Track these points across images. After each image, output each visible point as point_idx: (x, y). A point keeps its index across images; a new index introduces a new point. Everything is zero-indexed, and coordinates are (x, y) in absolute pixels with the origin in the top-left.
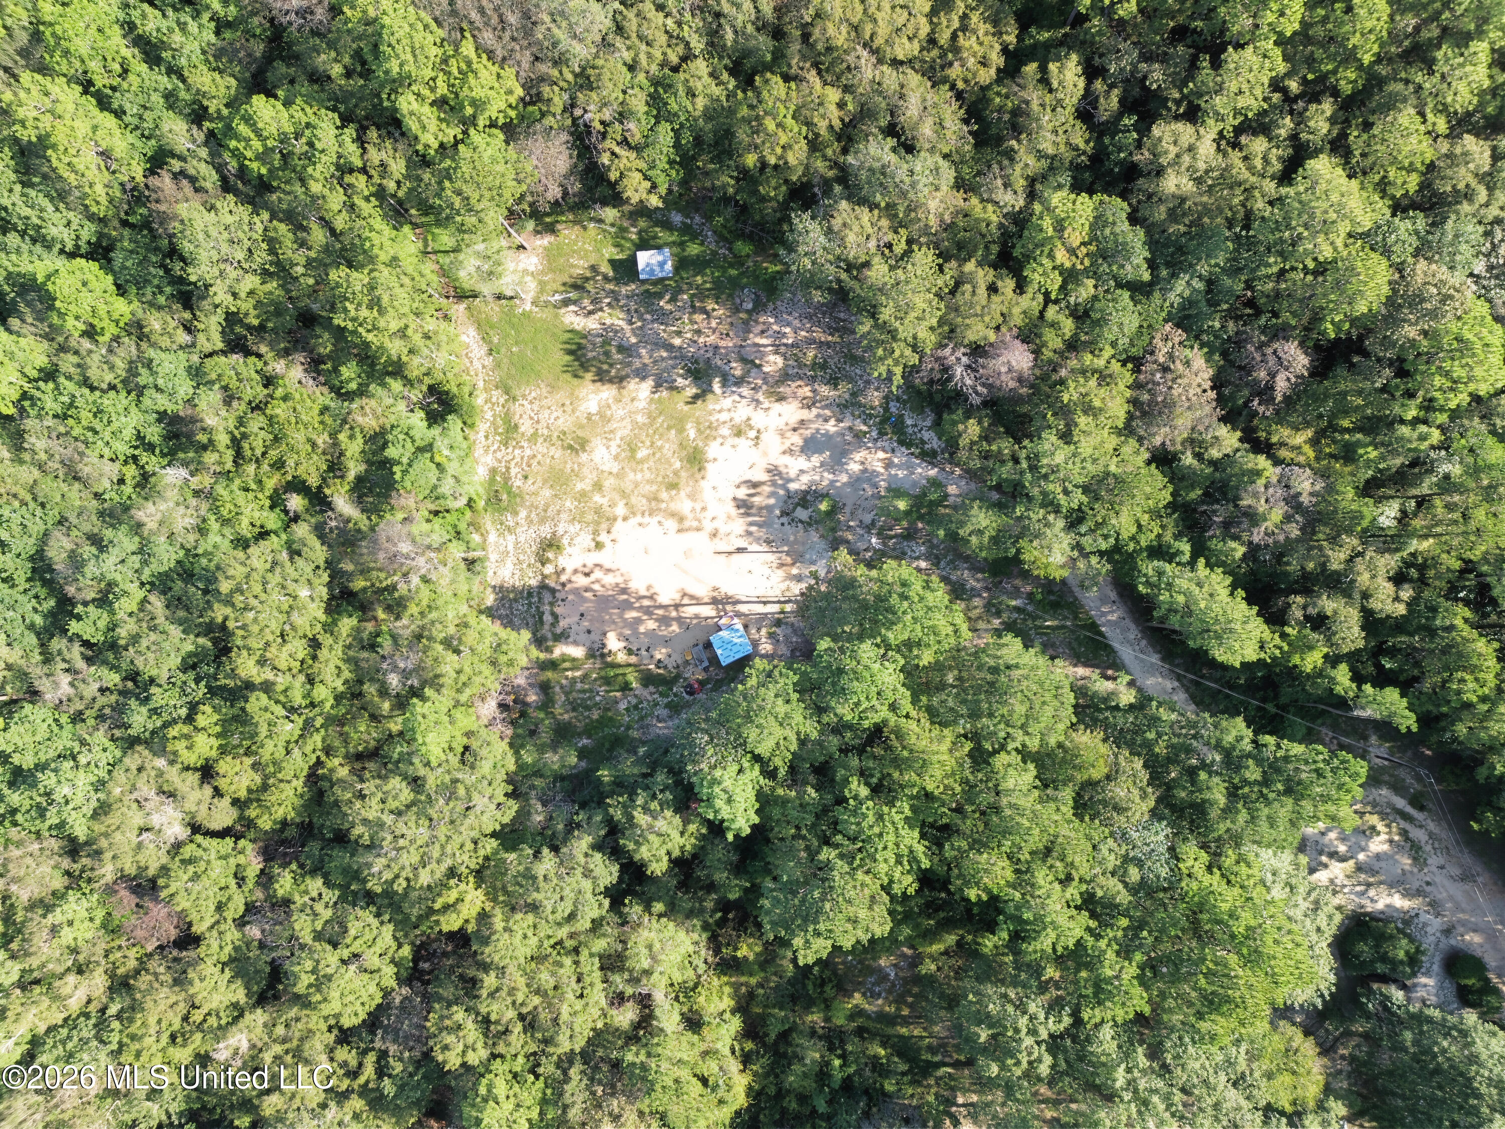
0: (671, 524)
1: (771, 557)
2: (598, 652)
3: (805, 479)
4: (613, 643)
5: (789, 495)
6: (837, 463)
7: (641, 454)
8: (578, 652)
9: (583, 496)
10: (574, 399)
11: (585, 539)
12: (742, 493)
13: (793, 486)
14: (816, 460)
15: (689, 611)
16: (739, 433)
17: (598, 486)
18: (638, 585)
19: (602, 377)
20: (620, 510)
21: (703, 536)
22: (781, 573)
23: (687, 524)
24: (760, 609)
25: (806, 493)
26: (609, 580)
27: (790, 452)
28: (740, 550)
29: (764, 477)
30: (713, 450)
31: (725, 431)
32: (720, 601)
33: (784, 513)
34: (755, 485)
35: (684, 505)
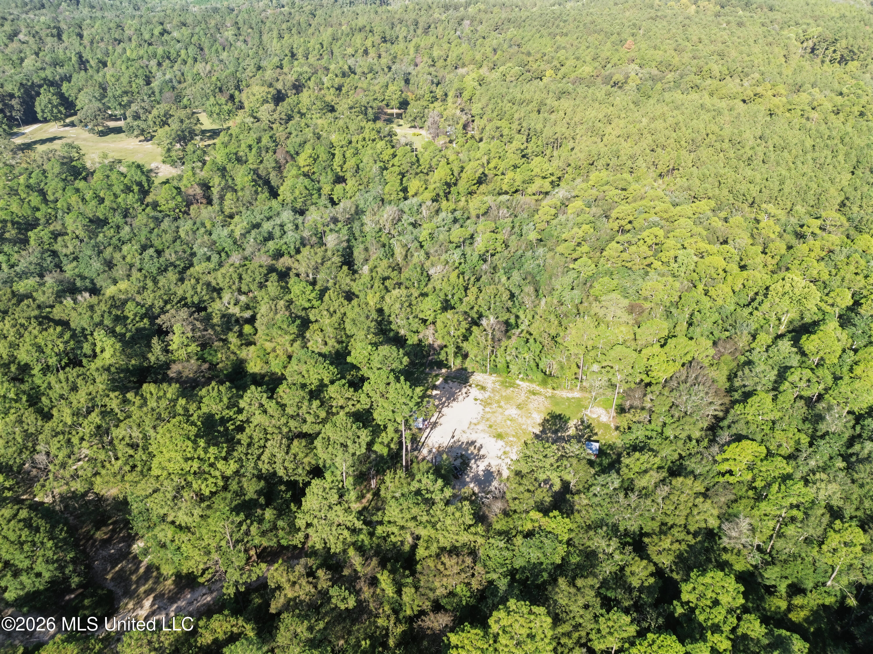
0: (475, 421)
1: (445, 445)
2: (435, 387)
3: (474, 466)
4: (435, 392)
5: (469, 460)
6: (476, 479)
7: (509, 422)
8: (438, 383)
9: (498, 402)
10: (539, 412)
11: (480, 397)
12: (478, 445)
13: (473, 461)
14: (481, 473)
15: (436, 415)
16: (505, 453)
17: (500, 407)
18: (454, 404)
19: (546, 421)
20: (487, 409)
21: (465, 428)
22: (437, 446)
23: (472, 426)
24: (426, 434)
25: (468, 465)
26: (461, 398)
27: (489, 465)
28: (453, 437)
29: (482, 452)
30: (500, 443)
31: (508, 449)
32: (435, 425)
33: (462, 455)
34: (479, 450)
35: (480, 427)
